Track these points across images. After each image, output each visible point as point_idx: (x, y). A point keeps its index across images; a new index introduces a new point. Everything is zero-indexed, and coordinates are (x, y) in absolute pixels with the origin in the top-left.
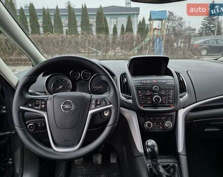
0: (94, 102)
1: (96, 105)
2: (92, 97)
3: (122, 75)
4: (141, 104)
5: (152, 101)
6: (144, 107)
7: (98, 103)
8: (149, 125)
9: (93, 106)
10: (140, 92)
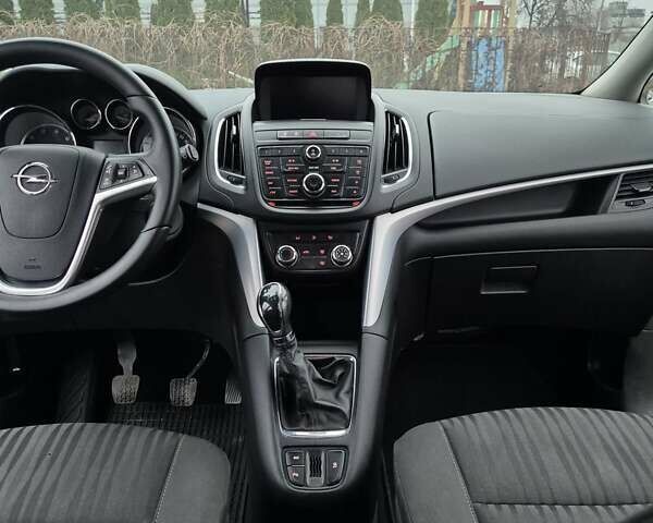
0: (109, 170)
1: (116, 179)
2: (108, 160)
3: (229, 118)
4: (268, 197)
5: (301, 189)
6: (278, 204)
7: (120, 173)
8: (287, 254)
9: (106, 181)
10: (268, 162)
